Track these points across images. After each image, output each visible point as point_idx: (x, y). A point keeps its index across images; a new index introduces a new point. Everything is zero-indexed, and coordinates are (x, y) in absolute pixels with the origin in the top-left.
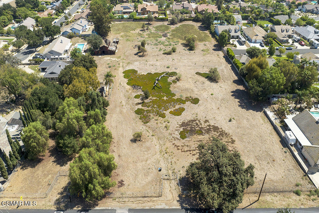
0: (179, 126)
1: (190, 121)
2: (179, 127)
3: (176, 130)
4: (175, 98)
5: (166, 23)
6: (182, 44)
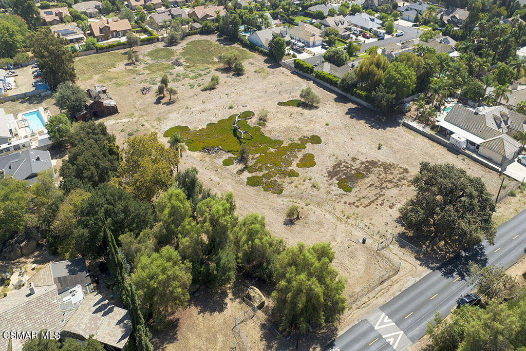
0: (329, 179)
1: (334, 167)
2: (330, 180)
3: (330, 185)
4: (285, 144)
5: (160, 45)
6: (216, 70)
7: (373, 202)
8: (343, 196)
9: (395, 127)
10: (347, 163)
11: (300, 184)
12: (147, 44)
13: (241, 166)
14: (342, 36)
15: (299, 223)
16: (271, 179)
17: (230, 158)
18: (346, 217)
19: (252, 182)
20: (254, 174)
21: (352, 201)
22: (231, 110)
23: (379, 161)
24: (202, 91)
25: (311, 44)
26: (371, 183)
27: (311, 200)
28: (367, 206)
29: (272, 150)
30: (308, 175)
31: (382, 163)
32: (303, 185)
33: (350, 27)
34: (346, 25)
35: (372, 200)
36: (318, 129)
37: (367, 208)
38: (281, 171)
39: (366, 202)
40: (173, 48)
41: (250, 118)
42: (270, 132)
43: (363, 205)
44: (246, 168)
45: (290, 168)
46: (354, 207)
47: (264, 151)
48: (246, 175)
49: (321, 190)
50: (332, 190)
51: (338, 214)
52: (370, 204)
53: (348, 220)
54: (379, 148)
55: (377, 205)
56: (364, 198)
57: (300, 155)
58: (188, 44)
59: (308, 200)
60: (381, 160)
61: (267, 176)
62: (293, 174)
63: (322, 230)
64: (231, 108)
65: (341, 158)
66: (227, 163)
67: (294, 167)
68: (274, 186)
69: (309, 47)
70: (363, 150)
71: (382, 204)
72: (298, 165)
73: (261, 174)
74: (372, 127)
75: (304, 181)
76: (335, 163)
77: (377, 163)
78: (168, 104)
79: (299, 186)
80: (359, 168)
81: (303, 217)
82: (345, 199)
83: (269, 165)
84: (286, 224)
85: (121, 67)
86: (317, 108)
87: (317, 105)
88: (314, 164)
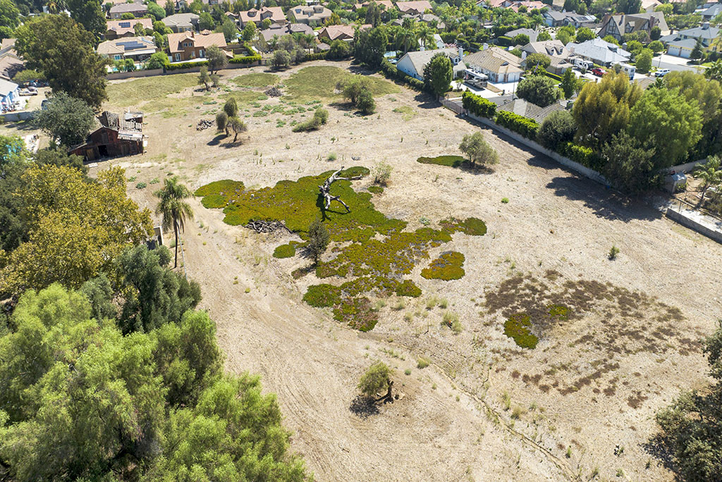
0: (487, 310)
1: (504, 286)
2: (489, 313)
3: (486, 325)
4: (410, 229)
5: (260, 70)
6: (331, 105)
7: (586, 381)
8: (513, 358)
9: (651, 220)
10: (534, 280)
11: (417, 314)
12: (241, 68)
13: (305, 262)
14: (556, 69)
15: (388, 410)
16: (359, 296)
17: (292, 243)
18: (511, 412)
19: (316, 298)
20: (326, 281)
21: (532, 373)
22: (330, 163)
23: (610, 285)
24: (295, 131)
25: (501, 78)
26: (585, 333)
27: (433, 355)
28: (570, 390)
29: (379, 237)
30: (440, 296)
31: (617, 289)
32: (425, 316)
33: (572, 58)
34: (565, 55)
35: (583, 376)
36: (484, 208)
37: (570, 396)
38: (385, 280)
39: (570, 379)
40: (279, 74)
41: (359, 179)
42: (388, 204)
43: (561, 387)
44: (314, 266)
45: (406, 277)
46: (536, 389)
47: (363, 238)
48: (312, 279)
49: (464, 334)
50: (489, 339)
51: (493, 400)
52: (579, 385)
53: (516, 423)
54: (612, 257)
55: (596, 391)
56: (564, 367)
57: (435, 254)
58: (302, 70)
59: (428, 355)
60: (615, 283)
61: (351, 288)
62: (410, 290)
63: (441, 441)
64: (331, 159)
65: (523, 269)
66: (281, 253)
67: (415, 276)
68: (358, 311)
69: (496, 82)
70: (575, 257)
71: (609, 392)
72: (425, 274)
73: (343, 281)
74: (600, 214)
75: (429, 308)
76: (509, 278)
77: (603, 288)
78: (228, 146)
79: (415, 318)
80: (562, 294)
81: (402, 395)
82: (517, 364)
83: (364, 266)
84: (356, 408)
85: (188, 92)
86: (490, 171)
87: (492, 167)
88: (459, 274)
